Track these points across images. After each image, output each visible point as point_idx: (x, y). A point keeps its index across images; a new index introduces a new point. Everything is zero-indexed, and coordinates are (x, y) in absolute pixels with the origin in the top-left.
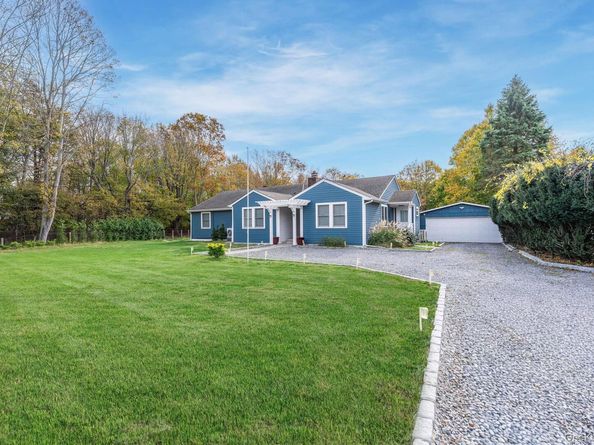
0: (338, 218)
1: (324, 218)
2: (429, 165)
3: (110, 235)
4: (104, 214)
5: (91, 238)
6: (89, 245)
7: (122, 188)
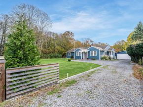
0: (95, 54)
1: (92, 54)
2: (123, 41)
3: (51, 57)
4: (50, 53)
5: (47, 58)
6: (47, 59)
7: (53, 47)
